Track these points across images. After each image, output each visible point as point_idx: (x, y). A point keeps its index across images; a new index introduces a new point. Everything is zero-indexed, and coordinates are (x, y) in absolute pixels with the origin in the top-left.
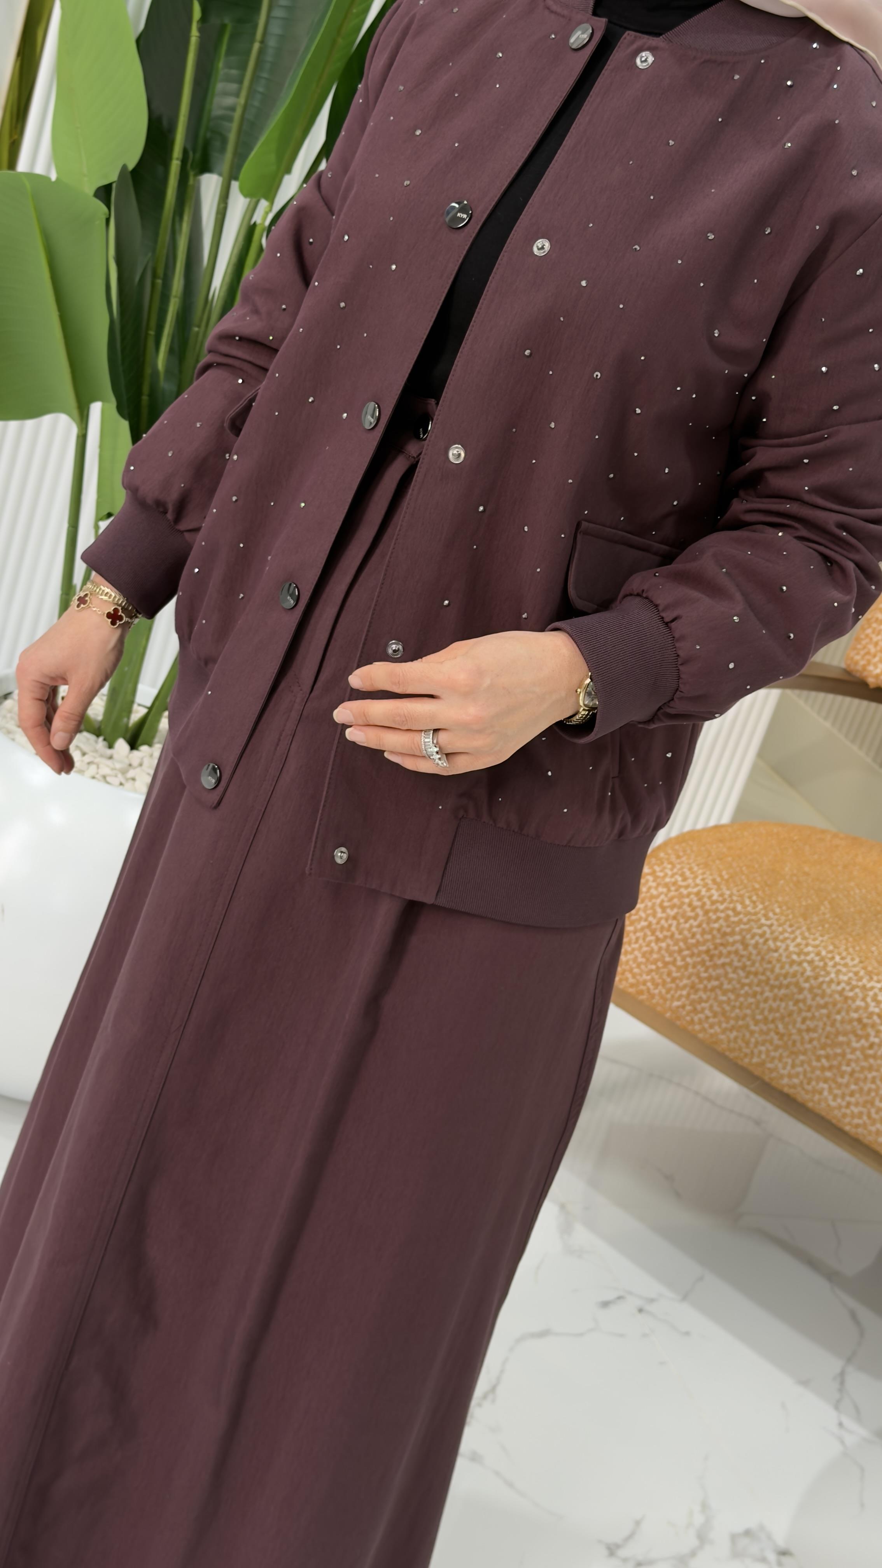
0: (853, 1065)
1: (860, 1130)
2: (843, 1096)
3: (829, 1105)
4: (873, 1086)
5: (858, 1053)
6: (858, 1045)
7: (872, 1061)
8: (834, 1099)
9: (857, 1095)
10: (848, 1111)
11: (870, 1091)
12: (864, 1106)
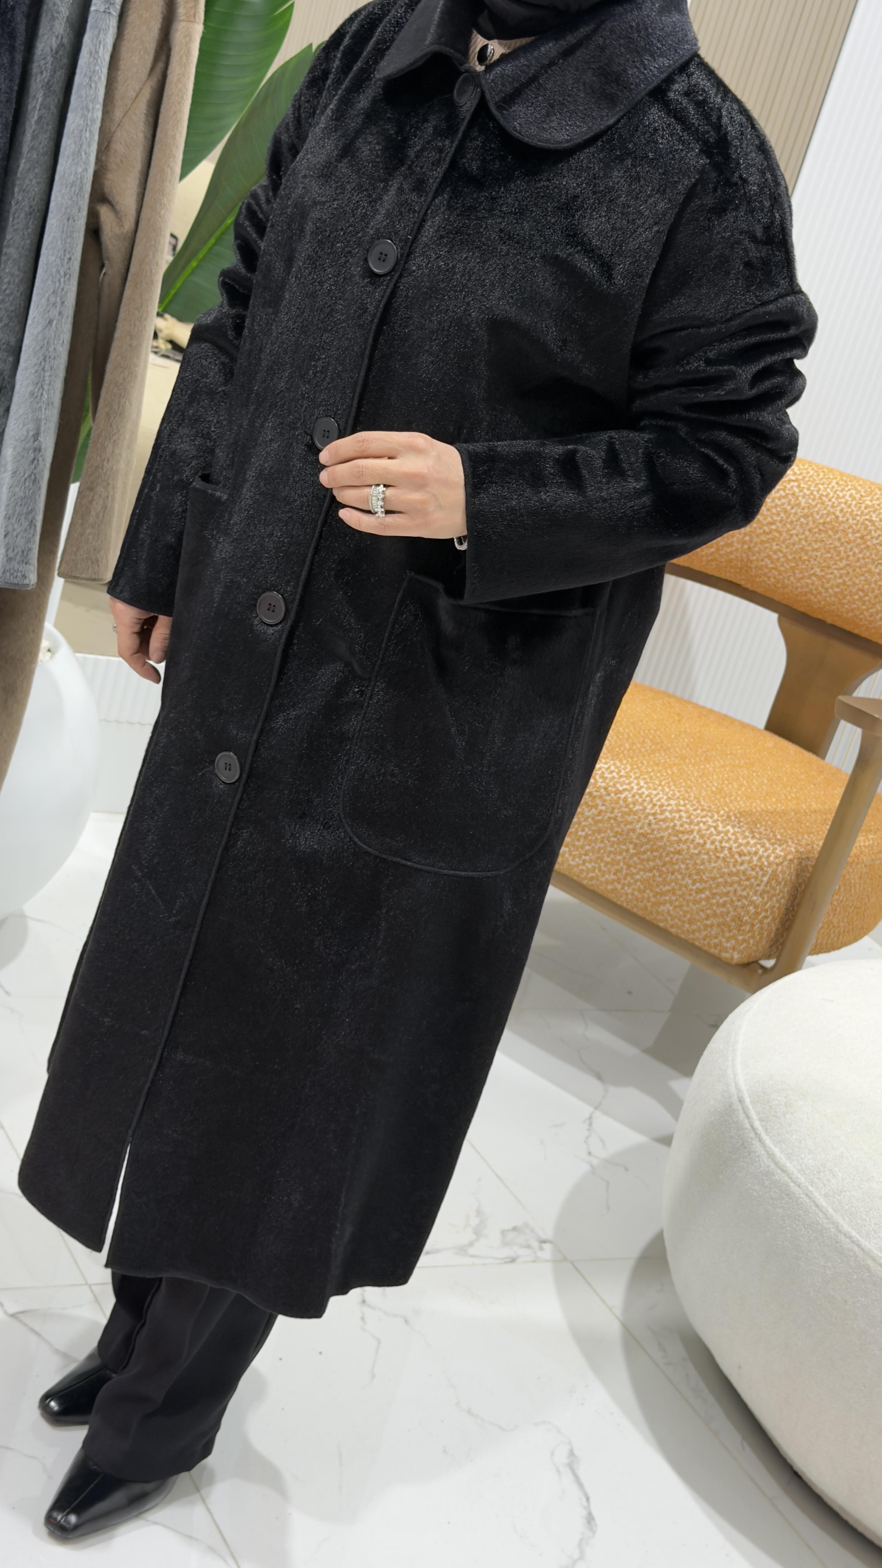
0: (587, 830)
1: (594, 882)
2: (580, 857)
3: (569, 865)
4: (602, 845)
5: (590, 820)
6: (590, 814)
7: (600, 825)
8: (573, 860)
9: (590, 854)
10: (584, 868)
11: (600, 848)
12: (596, 862)
